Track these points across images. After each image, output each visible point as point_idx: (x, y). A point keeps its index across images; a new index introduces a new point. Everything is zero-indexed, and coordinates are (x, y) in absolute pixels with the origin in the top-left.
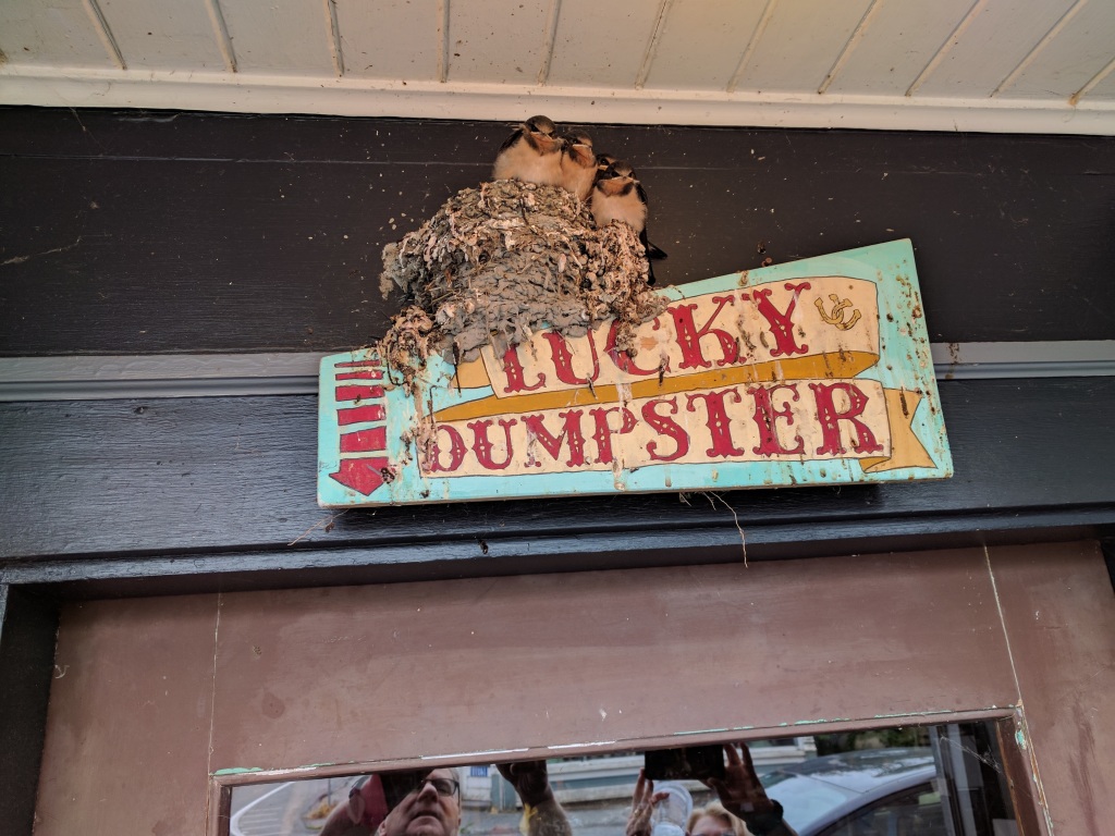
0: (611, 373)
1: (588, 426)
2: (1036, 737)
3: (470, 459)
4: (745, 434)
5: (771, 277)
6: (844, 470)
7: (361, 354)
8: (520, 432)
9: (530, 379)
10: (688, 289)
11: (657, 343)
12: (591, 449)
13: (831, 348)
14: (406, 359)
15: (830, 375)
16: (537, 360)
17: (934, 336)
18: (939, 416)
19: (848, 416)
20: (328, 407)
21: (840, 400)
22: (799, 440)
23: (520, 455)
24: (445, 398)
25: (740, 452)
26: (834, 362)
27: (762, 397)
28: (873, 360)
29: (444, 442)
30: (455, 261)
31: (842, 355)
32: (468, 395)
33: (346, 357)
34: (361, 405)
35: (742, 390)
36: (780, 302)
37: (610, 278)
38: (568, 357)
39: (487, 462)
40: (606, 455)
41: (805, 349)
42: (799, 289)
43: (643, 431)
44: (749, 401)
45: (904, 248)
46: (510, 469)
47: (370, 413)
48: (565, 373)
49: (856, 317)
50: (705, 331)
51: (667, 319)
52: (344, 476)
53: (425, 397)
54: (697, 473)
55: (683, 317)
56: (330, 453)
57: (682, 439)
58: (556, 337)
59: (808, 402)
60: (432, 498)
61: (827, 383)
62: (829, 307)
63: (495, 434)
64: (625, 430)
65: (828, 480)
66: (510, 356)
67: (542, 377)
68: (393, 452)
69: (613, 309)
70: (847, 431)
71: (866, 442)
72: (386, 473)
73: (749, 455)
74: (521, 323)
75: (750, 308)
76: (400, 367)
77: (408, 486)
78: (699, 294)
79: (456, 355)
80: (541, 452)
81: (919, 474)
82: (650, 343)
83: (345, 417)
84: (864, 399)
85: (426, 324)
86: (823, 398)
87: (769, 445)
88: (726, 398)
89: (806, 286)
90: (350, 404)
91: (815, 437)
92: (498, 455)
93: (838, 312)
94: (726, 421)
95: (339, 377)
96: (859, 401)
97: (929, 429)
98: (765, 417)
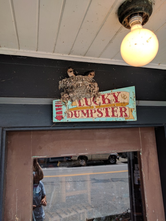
0: (93, 104)
1: (90, 112)
2: (143, 154)
3: (74, 116)
4: (110, 114)
5: (115, 91)
6: (123, 119)
7: (59, 100)
8: (80, 112)
9: (82, 105)
10: (104, 92)
12: (90, 115)
13: (123, 102)
14: (65, 101)
15: (122, 106)
16: (83, 102)
17: (136, 100)
18: (136, 112)
19: (124, 112)
20: (54, 108)
21: (123, 109)
22: (117, 115)
23: (80, 116)
24: (70, 107)
25: (109, 116)
26: (123, 104)
27: (113, 108)
28: (128, 104)
29: (70, 113)
30: (72, 87)
31: (124, 103)
32: (74, 107)
33: (56, 100)
34: (59, 108)
35: (110, 107)
36: (116, 95)
37: (94, 91)
38: (87, 102)
39: (76, 116)
40: (92, 116)
41: (119, 102)
42: (119, 93)
43: (97, 113)
44: (111, 109)
45: (133, 88)
46: (79, 118)
47: (60, 109)
48: (87, 104)
49: (126, 97)
50: (106, 99)
51: (101, 97)
52: (56, 118)
53: (68, 107)
54: (104, 119)
55: (103, 96)
56: (55, 115)
57: (102, 114)
58: (86, 99)
59: (119, 110)
60: (69, 121)
61: (122, 107)
62: (123, 96)
63: (77, 113)
64: (95, 113)
65: (120, 121)
66: (79, 102)
67: (84, 104)
68: (63, 115)
69: (94, 95)
70: (124, 114)
71: (126, 115)
72: (62, 118)
73: (111, 117)
74: (81, 97)
75: (112, 95)
76: (64, 102)
77: (65, 120)
78: (105, 93)
79: (72, 101)
80: (83, 115)
81: (132, 120)
82: (98, 100)
83: (57, 109)
85: (68, 96)
86: (121, 109)
87: (113, 115)
88: (108, 109)
89: (120, 93)
90: (57, 108)
91: (119, 115)
92: (77, 116)
93: (124, 97)
94: (108, 112)
95: (56, 103)
96: (126, 110)
97: (134, 114)
98: (113, 111)
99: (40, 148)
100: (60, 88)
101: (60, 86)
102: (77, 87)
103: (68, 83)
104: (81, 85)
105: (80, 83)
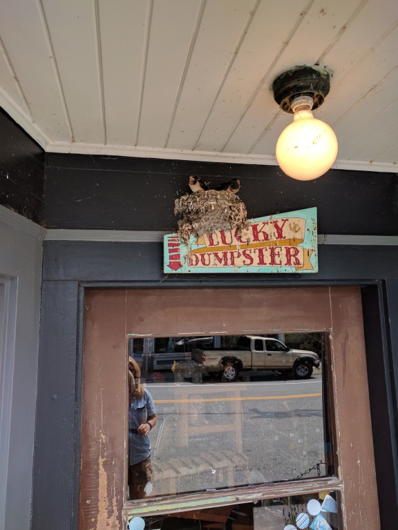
0: (236, 242)
1: (229, 256)
2: (334, 337)
3: (200, 263)
4: (267, 259)
5: (278, 217)
6: (291, 269)
7: (174, 235)
8: (212, 256)
9: (215, 243)
10: (257, 220)
11: (247, 234)
12: (229, 262)
13: (291, 237)
14: (185, 237)
15: (290, 245)
16: (217, 238)
17: (319, 233)
18: (317, 257)
19: (294, 256)
20: (166, 248)
21: (292, 252)
22: (281, 261)
23: (212, 263)
24: (194, 247)
25: (266, 264)
26: (292, 241)
27: (272, 250)
28: (302, 241)
29: (194, 258)
30: (197, 212)
31: (294, 239)
32: (200, 246)
33: (170, 235)
34: (174, 248)
35: (268, 248)
36: (280, 225)
37: (237, 218)
38: (225, 237)
39: (204, 264)
40: (233, 263)
41: (285, 237)
42: (285, 221)
43: (242, 257)
44: (269, 251)
45: (314, 211)
46: (210, 266)
47: (176, 250)
48: (224, 242)
49: (299, 229)
50: (260, 232)
51: (251, 228)
52: (170, 266)
53: (189, 247)
54: (255, 269)
55: (255, 227)
56: (167, 260)
57: (252, 260)
58: (222, 232)
59: (284, 252)
60: (191, 272)
61: (289, 247)
62: (292, 226)
63: (206, 257)
64: (238, 257)
65: (286, 272)
66: (210, 237)
67: (218, 242)
68: (182, 260)
69: (237, 225)
70: (293, 260)
71: (297, 263)
72: (180, 265)
73: (268, 264)
74: (214, 228)
75: (272, 225)
77: (185, 269)
78: (259, 221)
79: (197, 236)
80: (217, 262)
81: (309, 271)
83: (170, 251)
84: (298, 251)
85: (190, 228)
86: (288, 251)
87: (273, 262)
88: (264, 250)
89: (287, 220)
90: (171, 248)
91: (285, 261)
92: (207, 262)
93: (295, 228)
94: (263, 256)
95: (169, 241)
97: (314, 260)
98: (273, 255)
99: (142, 320)
100: (176, 212)
101: (176, 208)
102: (206, 211)
103: (191, 204)
104: (213, 208)
105: (212, 203)
